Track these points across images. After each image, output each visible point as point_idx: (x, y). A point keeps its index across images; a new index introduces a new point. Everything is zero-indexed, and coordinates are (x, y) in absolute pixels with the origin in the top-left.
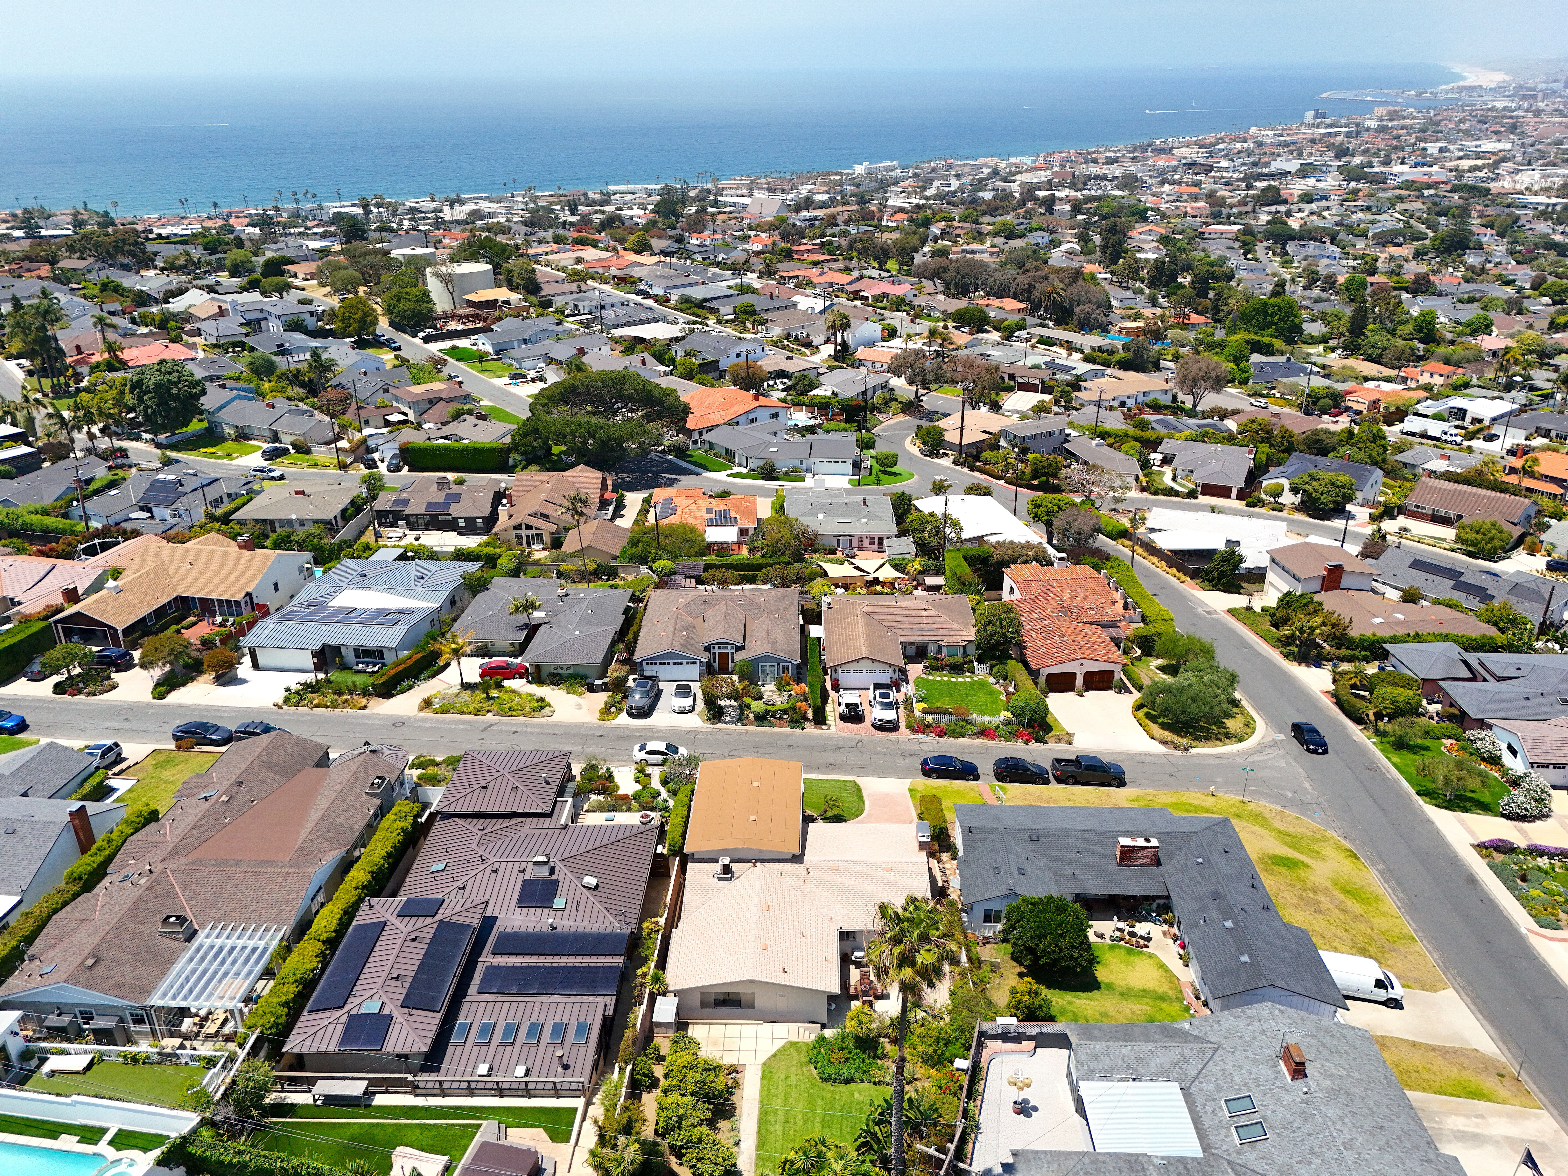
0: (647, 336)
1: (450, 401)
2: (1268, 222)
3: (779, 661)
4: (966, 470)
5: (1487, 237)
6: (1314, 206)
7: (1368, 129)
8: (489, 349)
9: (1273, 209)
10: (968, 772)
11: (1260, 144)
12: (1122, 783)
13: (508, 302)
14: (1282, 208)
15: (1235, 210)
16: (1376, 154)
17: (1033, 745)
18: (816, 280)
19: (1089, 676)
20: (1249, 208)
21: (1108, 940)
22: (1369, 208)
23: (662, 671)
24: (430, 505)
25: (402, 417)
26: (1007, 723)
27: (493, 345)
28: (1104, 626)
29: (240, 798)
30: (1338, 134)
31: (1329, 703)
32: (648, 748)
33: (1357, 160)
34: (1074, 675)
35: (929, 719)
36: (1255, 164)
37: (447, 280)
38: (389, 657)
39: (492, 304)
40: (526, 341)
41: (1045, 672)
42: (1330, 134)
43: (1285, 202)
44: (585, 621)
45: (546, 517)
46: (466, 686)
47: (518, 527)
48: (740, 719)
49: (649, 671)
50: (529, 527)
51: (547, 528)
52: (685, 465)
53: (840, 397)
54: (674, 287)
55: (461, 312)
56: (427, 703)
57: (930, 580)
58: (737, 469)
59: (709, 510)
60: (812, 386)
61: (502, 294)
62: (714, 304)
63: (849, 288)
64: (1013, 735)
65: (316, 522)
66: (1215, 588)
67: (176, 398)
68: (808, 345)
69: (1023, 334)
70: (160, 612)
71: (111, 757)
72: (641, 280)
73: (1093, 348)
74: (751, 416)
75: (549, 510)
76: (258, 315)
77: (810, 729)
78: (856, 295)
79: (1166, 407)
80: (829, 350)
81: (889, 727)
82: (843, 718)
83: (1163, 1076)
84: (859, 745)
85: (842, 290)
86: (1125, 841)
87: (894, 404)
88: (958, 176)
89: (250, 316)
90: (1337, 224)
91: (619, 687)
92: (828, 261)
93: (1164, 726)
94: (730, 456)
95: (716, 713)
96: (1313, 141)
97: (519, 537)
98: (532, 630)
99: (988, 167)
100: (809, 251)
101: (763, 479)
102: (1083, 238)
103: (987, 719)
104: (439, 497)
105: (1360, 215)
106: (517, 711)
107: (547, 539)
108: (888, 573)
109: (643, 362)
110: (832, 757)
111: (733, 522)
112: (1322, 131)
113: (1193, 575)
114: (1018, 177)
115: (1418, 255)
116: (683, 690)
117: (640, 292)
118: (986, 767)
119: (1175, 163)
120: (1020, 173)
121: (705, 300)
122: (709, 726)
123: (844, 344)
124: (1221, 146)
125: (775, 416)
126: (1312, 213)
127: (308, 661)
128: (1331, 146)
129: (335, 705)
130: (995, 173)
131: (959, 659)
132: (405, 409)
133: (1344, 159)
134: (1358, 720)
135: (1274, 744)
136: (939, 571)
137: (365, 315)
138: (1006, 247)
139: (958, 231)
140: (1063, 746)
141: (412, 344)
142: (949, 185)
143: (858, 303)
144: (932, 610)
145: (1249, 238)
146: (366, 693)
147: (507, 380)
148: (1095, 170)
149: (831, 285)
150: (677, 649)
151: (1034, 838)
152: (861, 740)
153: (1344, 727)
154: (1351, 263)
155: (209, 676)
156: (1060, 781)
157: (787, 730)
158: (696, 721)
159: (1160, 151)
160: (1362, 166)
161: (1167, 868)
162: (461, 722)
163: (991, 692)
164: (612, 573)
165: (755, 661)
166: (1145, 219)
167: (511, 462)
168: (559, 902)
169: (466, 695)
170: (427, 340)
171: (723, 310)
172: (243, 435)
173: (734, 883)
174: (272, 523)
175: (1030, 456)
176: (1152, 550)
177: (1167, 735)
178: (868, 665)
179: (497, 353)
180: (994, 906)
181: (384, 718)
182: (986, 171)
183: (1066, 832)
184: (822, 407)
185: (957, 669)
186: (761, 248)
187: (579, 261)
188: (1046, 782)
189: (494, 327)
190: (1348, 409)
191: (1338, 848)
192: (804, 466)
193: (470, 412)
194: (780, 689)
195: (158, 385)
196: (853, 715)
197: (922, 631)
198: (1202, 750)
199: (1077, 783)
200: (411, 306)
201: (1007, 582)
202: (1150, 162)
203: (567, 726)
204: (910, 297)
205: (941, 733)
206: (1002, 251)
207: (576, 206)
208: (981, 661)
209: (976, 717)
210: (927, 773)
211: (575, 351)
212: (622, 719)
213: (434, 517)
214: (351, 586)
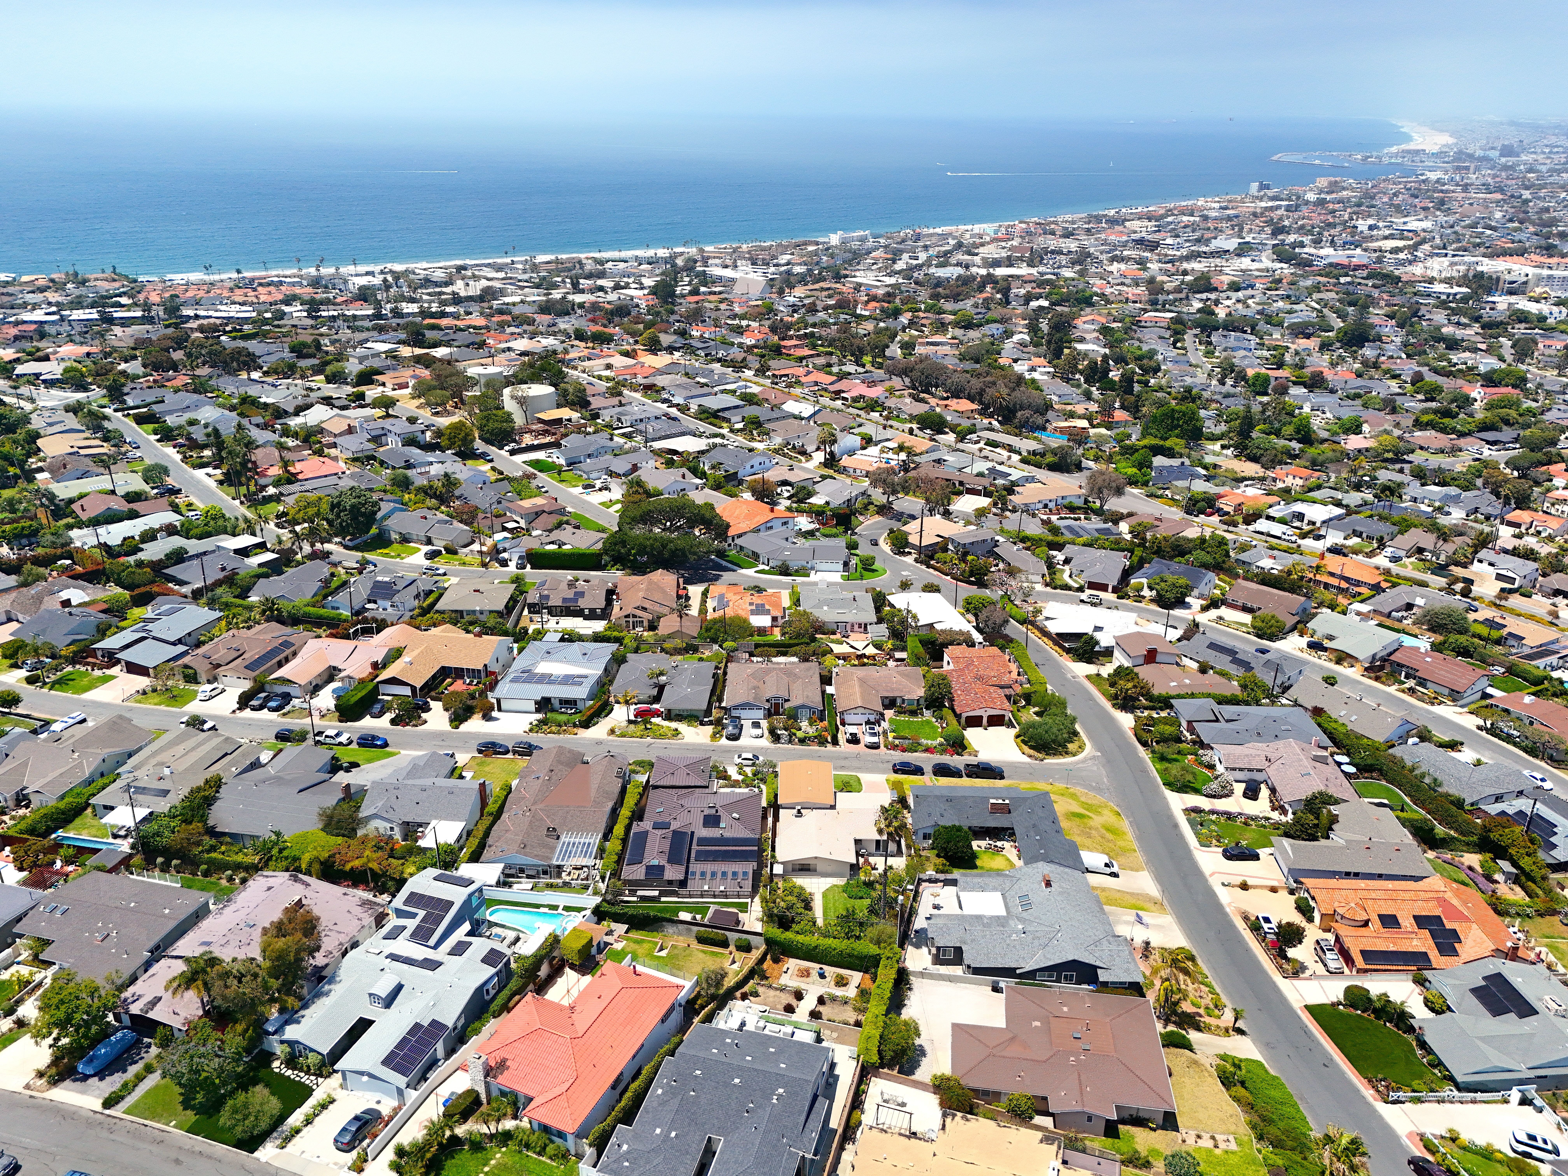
0: (680, 449)
1: (550, 513)
2: (1199, 311)
3: (810, 708)
4: (924, 567)
5: (1388, 328)
6: (1240, 294)
7: (1307, 203)
8: (562, 461)
9: (1204, 296)
10: (918, 771)
11: (1205, 218)
12: (1002, 777)
13: (569, 420)
14: (1213, 296)
15: (1171, 297)
16: (1310, 232)
17: (956, 757)
18: (803, 380)
19: (990, 718)
20: (1183, 295)
21: (983, 848)
22: (1288, 297)
23: (743, 714)
24: (565, 600)
25: (515, 525)
26: (941, 745)
27: (565, 458)
28: (1002, 687)
29: (554, 778)
30: (1278, 207)
31: (1131, 734)
33: (1292, 238)
34: (982, 717)
35: (897, 742)
36: (1198, 241)
37: (522, 401)
38: (580, 705)
39: (559, 421)
40: (589, 456)
41: (964, 715)
42: (1271, 209)
43: (1216, 289)
44: (691, 683)
45: (644, 609)
46: (630, 722)
47: (627, 616)
48: (790, 742)
49: (735, 713)
50: (634, 616)
51: (646, 616)
52: (724, 563)
53: (832, 506)
54: (692, 397)
55: (534, 427)
56: (612, 732)
57: (898, 655)
58: (761, 567)
59: (751, 604)
60: (810, 495)
61: (565, 413)
62: (726, 414)
63: (832, 388)
64: (944, 752)
65: (491, 612)
66: (1081, 660)
68: (804, 453)
69: (974, 437)
72: (663, 388)
73: (1029, 452)
74: (769, 525)
75: (647, 605)
76: (381, 432)
77: (830, 747)
78: (837, 395)
79: (1079, 508)
80: (819, 457)
81: (874, 746)
82: (848, 741)
83: (995, 889)
84: (858, 756)
85: (826, 390)
86: (994, 801)
87: (871, 507)
88: (926, 248)
89: (374, 433)
90: (1258, 313)
91: (718, 722)
92: (812, 356)
93: (1031, 747)
95: (776, 738)
96: (1255, 215)
97: (628, 622)
98: (661, 688)
99: (954, 238)
100: (795, 346)
101: (781, 574)
102: (1033, 329)
103: (930, 742)
104: (570, 594)
105: (1281, 304)
106: (662, 736)
107: (646, 624)
108: (871, 651)
109: (684, 476)
110: (844, 762)
111: (768, 612)
112: (1263, 204)
113: (1068, 651)
114: (981, 250)
115: (1324, 347)
116: (756, 725)
117: (665, 401)
118: (928, 769)
119: (1125, 238)
120: (982, 245)
121: (719, 411)
122: (773, 746)
123: (832, 453)
124: (1170, 219)
125: (785, 523)
126: (1238, 301)
127: (534, 707)
128: (1270, 223)
129: (559, 733)
130: (959, 245)
131: (914, 707)
132: (518, 519)
133: (1280, 237)
134: (1144, 744)
135: (1094, 758)
136: (904, 649)
137: (467, 435)
138: (965, 339)
139: (924, 321)
140: (972, 757)
141: (500, 456)
142: (917, 258)
143: (839, 403)
144: (899, 677)
145: (1179, 327)
146: (575, 726)
147: (580, 489)
148: (1053, 243)
149: (816, 384)
150: (751, 700)
151: (949, 800)
152: (859, 754)
153: (1135, 748)
154: (1266, 353)
155: (479, 716)
156: (968, 776)
157: (817, 748)
158: (765, 742)
159: (1113, 222)
160: (1294, 245)
161: (1013, 814)
162: (636, 741)
163: (933, 727)
164: (695, 649)
165: (797, 708)
166: (1091, 304)
167: (603, 562)
168: (722, 825)
169: (632, 726)
170: (513, 452)
171: (733, 420)
172: (405, 539)
173: (803, 818)
174: (461, 612)
175: (970, 558)
176: (1045, 633)
177: (1032, 752)
178: (862, 710)
179: (569, 465)
180: (928, 831)
181: (590, 740)
182: (952, 242)
183: (965, 798)
184: (818, 513)
185: (913, 713)
186: (754, 341)
187: (609, 367)
188: (961, 776)
189: (563, 442)
190: (1219, 510)
191: (1112, 810)
193: (567, 523)
194: (811, 725)
196: (854, 740)
197: (893, 690)
198: (1051, 761)
199: (977, 776)
200: (496, 425)
201: (946, 658)
202: (1103, 236)
203: (693, 744)
204: (882, 399)
205: (904, 750)
206: (961, 343)
207: (577, 279)
208: (927, 708)
209: (924, 741)
210: (896, 771)
211: (630, 466)
212: (724, 741)
213: (567, 608)
214: (542, 659)
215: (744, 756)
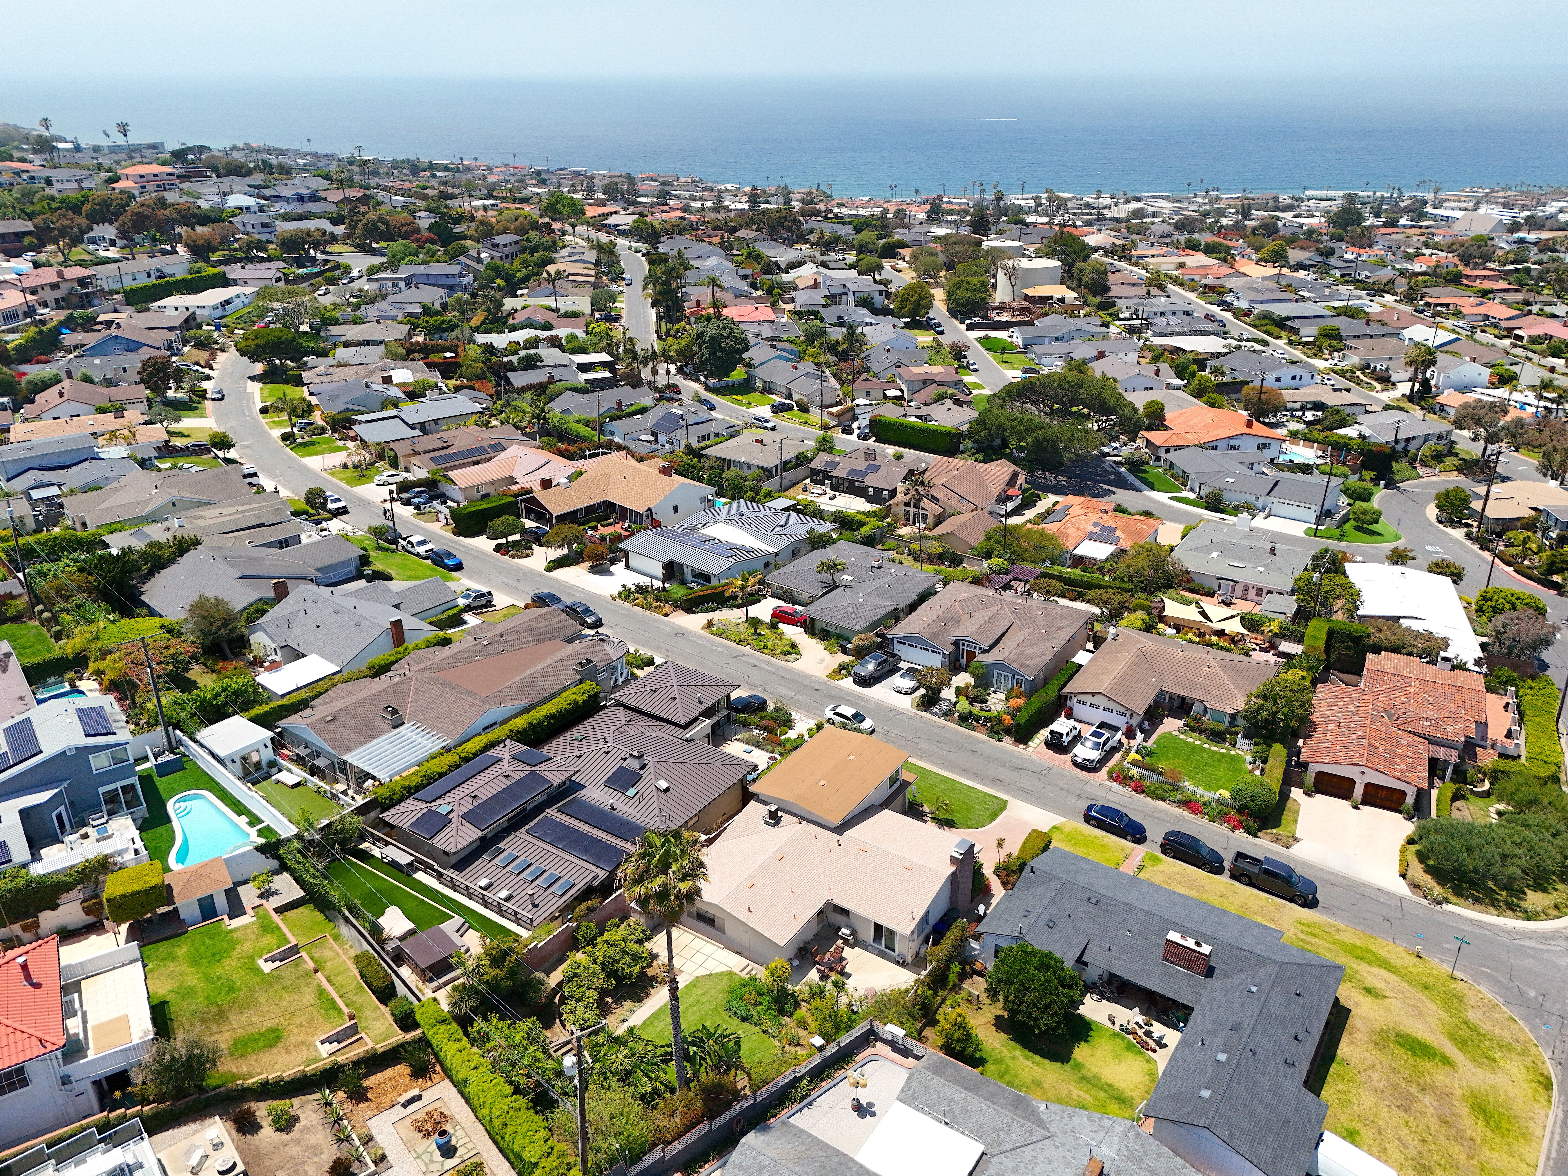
0: (1186, 348)
1: (941, 384)
4: (1476, 547)
8: (1020, 342)
10: (1133, 832)
12: (1308, 904)
13: (1062, 300)
17: (1239, 833)
19: (1372, 789)
21: (1117, 1028)
23: (907, 652)
24: (853, 471)
25: (899, 393)
26: (1221, 802)
27: (1024, 339)
28: (1432, 741)
29: (496, 646)
32: (838, 710)
34: (1352, 782)
35: (1136, 772)
37: (1012, 273)
39: (1044, 300)
40: (1057, 339)
41: (1314, 768)
44: (876, 593)
45: (936, 499)
46: (749, 620)
47: (907, 504)
48: (947, 714)
51: (933, 510)
52: (1133, 479)
53: (1368, 440)
54: (1266, 302)
55: (1016, 304)
56: (709, 625)
57: (1286, 647)
58: (1185, 494)
59: (1095, 524)
60: (1344, 424)
61: (1059, 291)
62: (1295, 324)
63: (1505, 324)
64: (1220, 817)
65: (759, 468)
67: (723, 350)
68: (1386, 379)
70: (590, 509)
71: (483, 601)
72: (1231, 291)
74: (1233, 442)
76: (841, 290)
78: (1509, 333)
81: (1089, 767)
82: (1049, 744)
84: (1043, 772)
85: (1495, 326)
86: (1174, 936)
87: (1450, 461)
89: (834, 290)
91: (860, 654)
92: (1505, 291)
93: (1431, 871)
94: (1184, 479)
95: (929, 702)
97: (907, 513)
98: (831, 589)
100: (1488, 277)
101: (1207, 508)
103: (1200, 791)
104: (861, 464)
107: (927, 520)
108: (1234, 627)
109: (1161, 375)
110: (1004, 774)
111: (1115, 541)
116: (914, 674)
117: (1222, 303)
118: (1156, 834)
121: (1288, 318)
122: (916, 712)
125: (1264, 446)
127: (660, 572)
131: (1223, 727)
132: (903, 387)
136: (1302, 640)
137: (921, 298)
140: (1278, 848)
141: (957, 329)
143: (1507, 342)
144: (1217, 668)
146: (677, 605)
147: (1020, 374)
149: (1486, 318)
151: (1093, 901)
152: (1050, 769)
155: (588, 564)
157: (983, 737)
158: (907, 704)
161: (1215, 983)
162: (724, 646)
163: (1232, 769)
164: (957, 562)
165: (995, 667)
167: (962, 447)
168: (633, 792)
169: (746, 627)
170: (971, 327)
171: (1305, 331)
172: (768, 389)
173: (776, 829)
174: (729, 461)
178: (1109, 703)
179: (1025, 346)
180: (1003, 944)
181: (674, 627)
183: (1130, 908)
184: (1340, 448)
185: (1217, 737)
186: (1424, 268)
187: (1181, 265)
188: (1216, 872)
189: (1036, 322)
191: (1533, 1067)
192: (1259, 504)
193: (954, 398)
194: (1005, 699)
195: (713, 338)
196: (1056, 744)
197: (1192, 686)
198: (1458, 910)
199: (1251, 884)
200: (968, 294)
203: (798, 673)
205: (1139, 790)
207: (1250, 210)
208: (1247, 736)
209: (1189, 786)
210: (1088, 819)
211: (1095, 353)
212: (848, 683)
213: (852, 482)
214: (727, 521)
215: (843, 710)
